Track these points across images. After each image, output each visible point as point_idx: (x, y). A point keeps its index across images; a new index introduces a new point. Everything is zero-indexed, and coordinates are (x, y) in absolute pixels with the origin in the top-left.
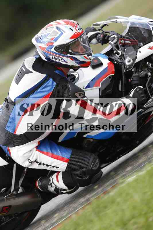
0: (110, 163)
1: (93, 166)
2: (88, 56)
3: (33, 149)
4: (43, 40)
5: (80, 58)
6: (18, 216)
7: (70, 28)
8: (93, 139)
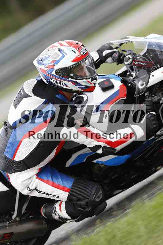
0: (124, 189)
1: (96, 197)
2: (92, 80)
3: (33, 176)
4: (44, 62)
5: (83, 82)
6: (23, 242)
7: (73, 50)
8: (104, 165)
